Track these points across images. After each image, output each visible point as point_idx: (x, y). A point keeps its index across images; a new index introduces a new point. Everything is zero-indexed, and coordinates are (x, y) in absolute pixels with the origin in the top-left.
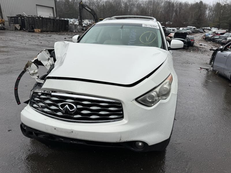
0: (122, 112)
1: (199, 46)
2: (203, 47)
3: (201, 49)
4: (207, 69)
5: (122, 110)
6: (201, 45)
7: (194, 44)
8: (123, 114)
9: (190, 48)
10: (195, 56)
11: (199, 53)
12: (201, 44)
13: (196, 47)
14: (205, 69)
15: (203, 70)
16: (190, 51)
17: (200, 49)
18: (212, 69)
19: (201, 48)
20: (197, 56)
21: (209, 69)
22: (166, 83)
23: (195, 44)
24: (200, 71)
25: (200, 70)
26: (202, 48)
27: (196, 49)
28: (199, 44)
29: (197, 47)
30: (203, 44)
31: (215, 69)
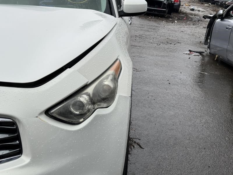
0: (18, 142)
1: (189, 11)
2: (197, 12)
3: (193, 16)
4: (201, 53)
5: (18, 138)
6: (193, 10)
7: (179, 7)
8: (20, 146)
9: (173, 15)
10: (182, 29)
11: (189, 25)
12: (192, 8)
13: (183, 13)
14: (197, 52)
15: (194, 54)
16: (173, 22)
17: (190, 18)
18: (208, 52)
19: (192, 14)
20: (186, 29)
21: (203, 53)
22: (109, 76)
23: (182, 9)
24: (188, 56)
25: (189, 54)
26: (195, 15)
27: (183, 17)
28: (190, 7)
29: (186, 14)
30: (196, 8)
31: (213, 51)
